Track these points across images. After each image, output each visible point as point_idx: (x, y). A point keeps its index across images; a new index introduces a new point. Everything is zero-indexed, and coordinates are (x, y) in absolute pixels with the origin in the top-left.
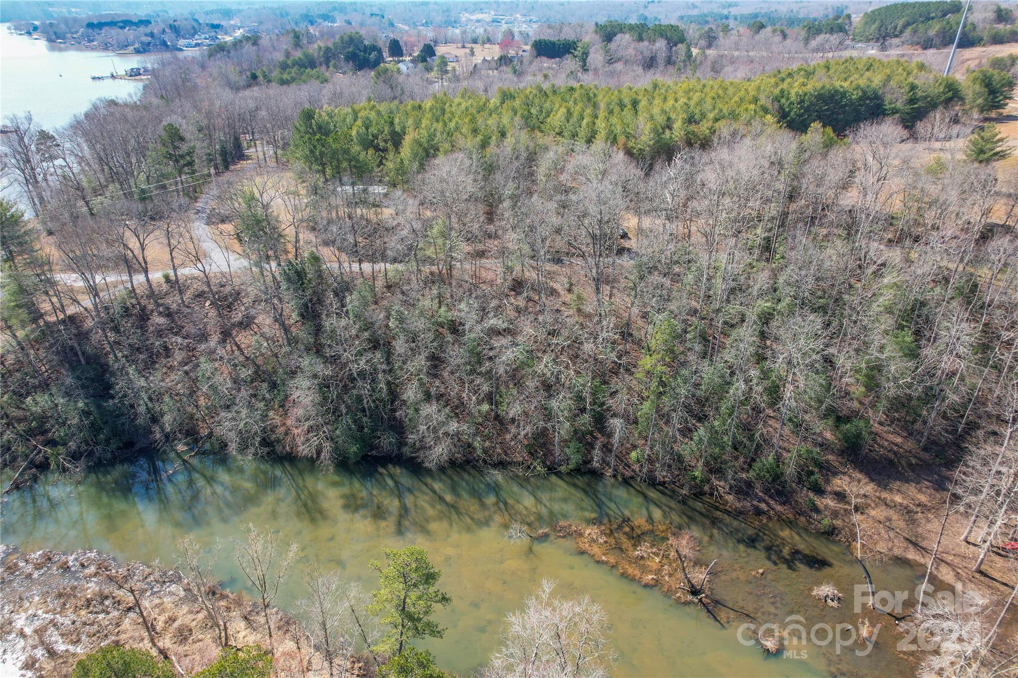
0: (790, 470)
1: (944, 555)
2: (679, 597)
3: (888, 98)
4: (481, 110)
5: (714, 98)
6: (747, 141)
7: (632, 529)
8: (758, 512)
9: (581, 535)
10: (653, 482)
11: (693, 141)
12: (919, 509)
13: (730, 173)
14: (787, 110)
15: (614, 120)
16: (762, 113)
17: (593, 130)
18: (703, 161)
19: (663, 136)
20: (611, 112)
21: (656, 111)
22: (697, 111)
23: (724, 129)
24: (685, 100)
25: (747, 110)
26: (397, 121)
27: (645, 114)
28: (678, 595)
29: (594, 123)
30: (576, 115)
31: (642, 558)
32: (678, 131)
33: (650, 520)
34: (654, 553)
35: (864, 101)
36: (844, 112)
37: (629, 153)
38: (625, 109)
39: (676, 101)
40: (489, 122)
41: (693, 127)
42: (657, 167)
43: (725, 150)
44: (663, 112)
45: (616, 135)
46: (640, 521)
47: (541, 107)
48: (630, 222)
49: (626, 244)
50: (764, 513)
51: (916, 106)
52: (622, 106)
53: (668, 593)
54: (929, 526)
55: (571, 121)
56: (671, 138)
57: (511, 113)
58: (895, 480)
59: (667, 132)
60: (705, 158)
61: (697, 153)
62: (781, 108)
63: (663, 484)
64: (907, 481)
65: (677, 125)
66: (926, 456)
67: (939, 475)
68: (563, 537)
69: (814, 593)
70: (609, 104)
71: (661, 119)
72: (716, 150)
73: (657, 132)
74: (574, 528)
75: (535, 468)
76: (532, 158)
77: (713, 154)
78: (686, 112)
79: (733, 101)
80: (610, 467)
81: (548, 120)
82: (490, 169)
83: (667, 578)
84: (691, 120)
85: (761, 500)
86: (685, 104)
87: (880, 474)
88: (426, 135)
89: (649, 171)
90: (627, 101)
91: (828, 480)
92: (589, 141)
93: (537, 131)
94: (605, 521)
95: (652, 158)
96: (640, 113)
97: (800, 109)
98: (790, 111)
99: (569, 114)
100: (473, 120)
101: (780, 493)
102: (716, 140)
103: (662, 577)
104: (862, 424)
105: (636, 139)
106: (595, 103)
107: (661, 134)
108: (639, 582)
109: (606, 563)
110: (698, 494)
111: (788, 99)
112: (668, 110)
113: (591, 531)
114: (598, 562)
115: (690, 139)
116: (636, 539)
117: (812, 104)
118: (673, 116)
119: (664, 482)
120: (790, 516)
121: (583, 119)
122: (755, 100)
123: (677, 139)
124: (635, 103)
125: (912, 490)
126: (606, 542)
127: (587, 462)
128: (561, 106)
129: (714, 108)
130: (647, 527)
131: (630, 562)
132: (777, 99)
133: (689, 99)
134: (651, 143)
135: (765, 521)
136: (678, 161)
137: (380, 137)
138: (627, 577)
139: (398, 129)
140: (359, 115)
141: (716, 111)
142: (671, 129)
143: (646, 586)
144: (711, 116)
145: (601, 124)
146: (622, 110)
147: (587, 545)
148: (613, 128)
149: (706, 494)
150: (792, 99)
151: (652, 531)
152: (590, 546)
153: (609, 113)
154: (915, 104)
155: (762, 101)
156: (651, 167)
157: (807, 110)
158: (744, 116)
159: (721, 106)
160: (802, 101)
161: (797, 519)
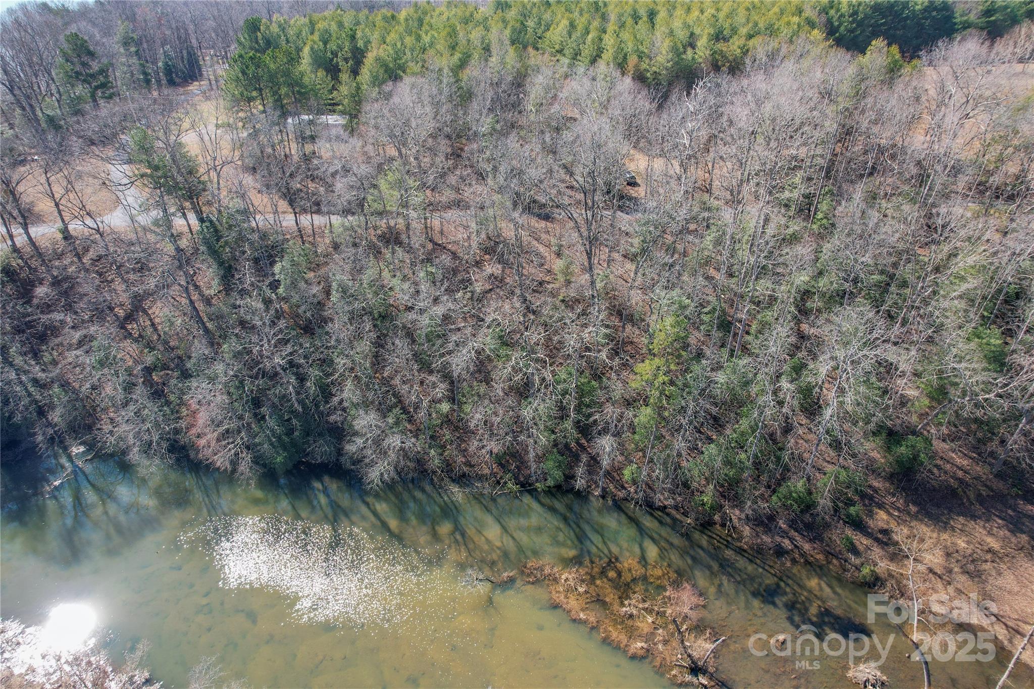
0: (824, 502)
1: (1020, 623)
2: (675, 676)
3: (958, 10)
4: (466, 21)
5: (748, 9)
6: (790, 65)
7: (619, 574)
8: (780, 552)
9: (556, 580)
10: (650, 506)
11: (720, 63)
12: (989, 556)
13: (768, 108)
14: (836, 24)
15: (626, 35)
16: (807, 28)
17: (599, 48)
18: (732, 90)
19: (684, 56)
20: (622, 26)
21: (677, 24)
22: (727, 25)
23: (760, 47)
24: (713, 11)
25: (788, 23)
26: (359, 34)
27: (663, 29)
28: (674, 672)
29: (601, 40)
30: (580, 27)
31: (631, 616)
32: (702, 52)
33: (643, 560)
34: (645, 609)
35: (930, 12)
36: (904, 27)
37: (640, 78)
38: (640, 22)
39: (702, 12)
40: (472, 37)
41: (721, 46)
42: (674, 97)
43: (761, 76)
44: (686, 26)
45: (626, 55)
46: (629, 563)
47: (540, 19)
48: (638, 164)
49: (632, 192)
50: (787, 552)
51: (993, 18)
52: (636, 18)
53: (661, 670)
54: (1000, 582)
55: (574, 37)
56: (693, 59)
57: (500, 25)
58: (959, 514)
59: (690, 51)
60: (735, 86)
61: (724, 80)
62: (829, 22)
63: (663, 509)
64: (974, 517)
65: (702, 43)
66: (999, 485)
67: (1014, 510)
68: (533, 583)
69: (850, 674)
70: (620, 15)
71: (682, 35)
72: (749, 76)
73: (677, 52)
74: (547, 571)
75: (506, 483)
76: (519, 82)
77: (745, 82)
78: (713, 26)
79: (771, 12)
80: (598, 486)
81: (548, 34)
82: (465, 97)
83: (660, 646)
84: (718, 36)
85: (784, 534)
86: (713, 16)
87: (938, 506)
88: (392, 52)
89: (662, 101)
90: (642, 12)
91: (871, 511)
92: (594, 61)
93: (530, 49)
94: (587, 562)
95: (670, 84)
96: (657, 26)
97: (852, 23)
98: (839, 26)
99: (572, 26)
100: (453, 33)
101: (809, 527)
102: (748, 61)
103: (655, 644)
104: (920, 445)
105: (651, 59)
106: (603, 14)
107: (681, 54)
108: (625, 652)
109: (584, 622)
110: (706, 525)
111: (838, 10)
112: (691, 23)
113: (568, 576)
114: (574, 621)
115: (717, 61)
116: (624, 589)
117: (866, 17)
118: (697, 31)
119: (665, 507)
120: (820, 557)
121: (588, 33)
122: (799, 11)
123: (700, 60)
124: (652, 15)
125: (978, 530)
126: (586, 592)
127: (570, 477)
128: (563, 17)
129: (748, 21)
130: (638, 571)
131: (615, 623)
132: (824, 11)
133: (718, 10)
134: (669, 65)
135: (788, 564)
136: (699, 90)
137: (340, 55)
138: (609, 644)
139: (360, 44)
140: (317, 27)
141: (750, 25)
142: (694, 48)
143: (633, 657)
144: (744, 31)
145: (609, 41)
146: (636, 23)
147: (562, 597)
148: (623, 45)
149: (715, 524)
150: (843, 10)
151: (645, 578)
152: (567, 597)
153: (620, 27)
154: (991, 16)
155: (808, 13)
156: (666, 97)
157: (860, 24)
158: (786, 32)
159: (756, 18)
160: (855, 13)
161: (829, 563)
